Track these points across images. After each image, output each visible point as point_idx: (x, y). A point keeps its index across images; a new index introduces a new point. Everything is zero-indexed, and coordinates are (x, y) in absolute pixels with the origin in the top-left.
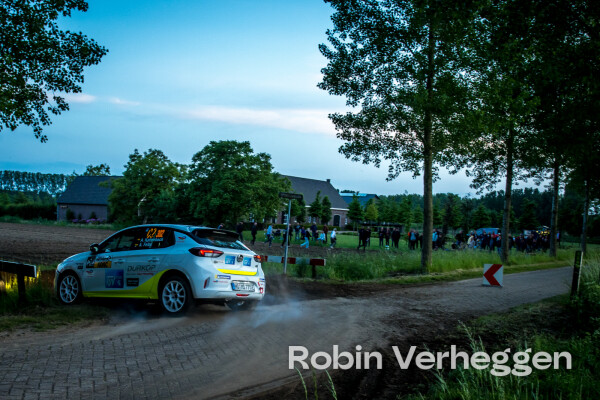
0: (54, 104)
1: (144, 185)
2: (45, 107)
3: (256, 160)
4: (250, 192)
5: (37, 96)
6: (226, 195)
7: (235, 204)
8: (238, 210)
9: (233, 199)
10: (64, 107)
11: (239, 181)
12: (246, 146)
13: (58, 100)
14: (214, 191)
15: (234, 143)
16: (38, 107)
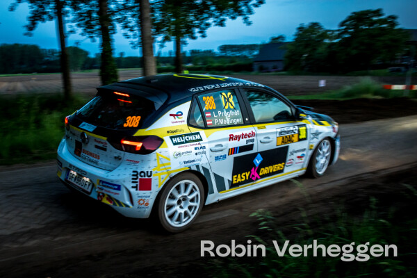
0: (254, 1)
1: (307, 45)
2: (250, 4)
3: (385, 21)
4: (379, 44)
6: (362, 47)
7: (369, 52)
8: (370, 56)
9: (367, 49)
10: (261, 2)
11: (372, 36)
12: (378, 12)
14: (354, 45)
15: (369, 11)
16: (246, 5)
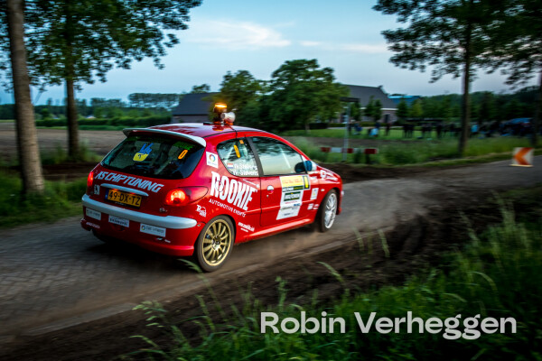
0: (167, 40)
2: (162, 42)
3: (321, 74)
4: (316, 99)
5: (156, 35)
6: (298, 103)
7: (305, 109)
8: (307, 113)
9: (303, 105)
10: (175, 41)
11: (308, 91)
12: (313, 63)
13: (171, 36)
14: (289, 99)
15: (304, 61)
16: (157, 43)
